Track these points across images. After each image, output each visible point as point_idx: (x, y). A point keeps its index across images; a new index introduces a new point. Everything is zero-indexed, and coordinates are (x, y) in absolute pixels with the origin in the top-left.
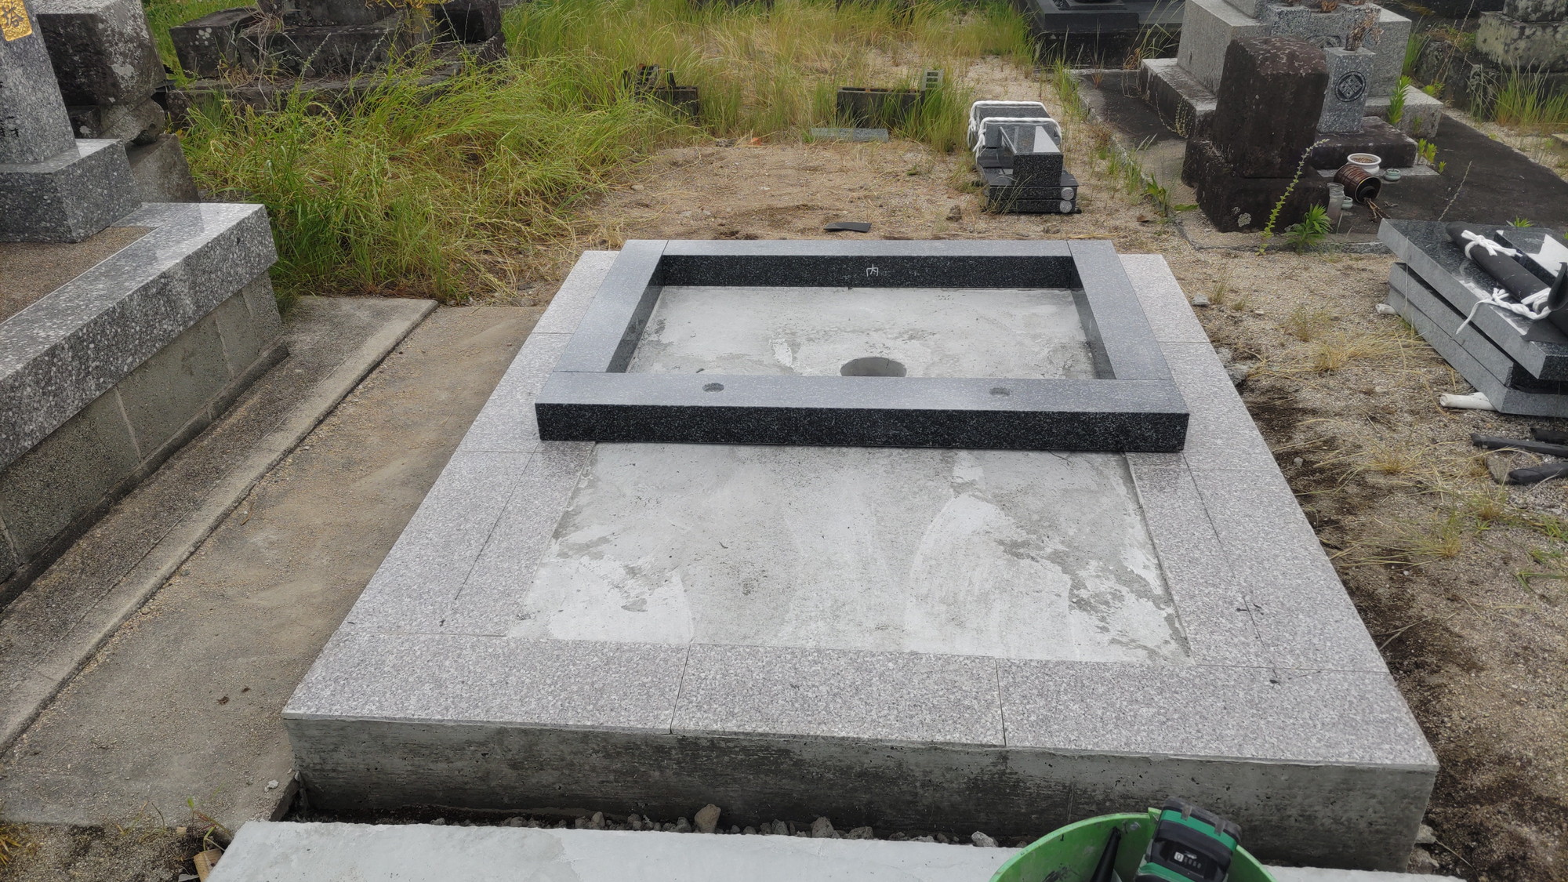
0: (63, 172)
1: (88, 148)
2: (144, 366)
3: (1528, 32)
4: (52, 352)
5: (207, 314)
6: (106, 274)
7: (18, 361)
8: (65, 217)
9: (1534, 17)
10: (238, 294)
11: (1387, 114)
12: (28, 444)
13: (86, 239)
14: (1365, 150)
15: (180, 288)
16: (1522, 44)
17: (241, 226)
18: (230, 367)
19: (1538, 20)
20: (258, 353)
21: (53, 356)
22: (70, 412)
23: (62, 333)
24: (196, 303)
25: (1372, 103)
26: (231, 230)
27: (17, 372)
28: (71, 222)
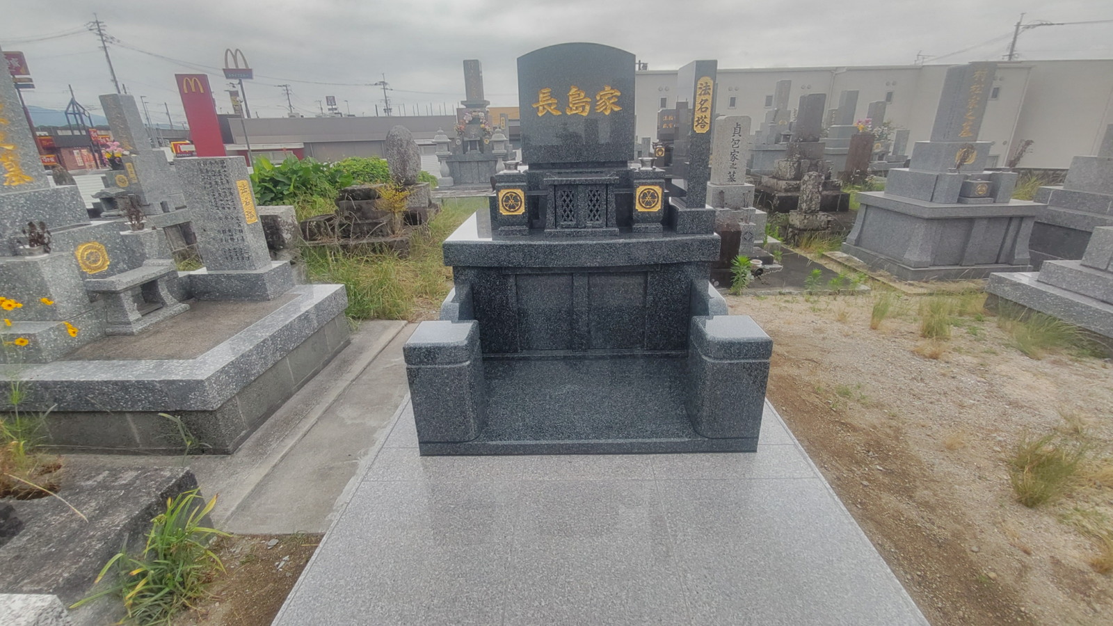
0: (267, 273)
1: (276, 264)
2: (298, 347)
3: (807, 217)
4: (264, 342)
5: (322, 327)
6: (284, 312)
7: (251, 345)
8: (266, 290)
9: (809, 211)
10: (333, 319)
11: (761, 246)
12: (253, 378)
13: (274, 299)
14: (756, 258)
15: (313, 316)
16: (806, 221)
17: (336, 293)
18: (329, 348)
19: (811, 212)
20: (340, 342)
21: (265, 343)
22: (269, 366)
23: (268, 334)
24: (318, 322)
25: (756, 242)
26: (332, 294)
27: (251, 350)
28: (269, 292)
